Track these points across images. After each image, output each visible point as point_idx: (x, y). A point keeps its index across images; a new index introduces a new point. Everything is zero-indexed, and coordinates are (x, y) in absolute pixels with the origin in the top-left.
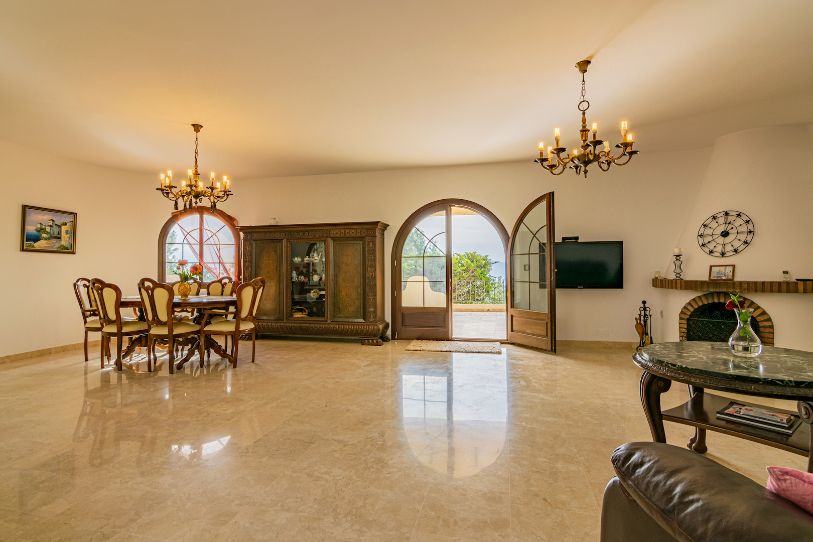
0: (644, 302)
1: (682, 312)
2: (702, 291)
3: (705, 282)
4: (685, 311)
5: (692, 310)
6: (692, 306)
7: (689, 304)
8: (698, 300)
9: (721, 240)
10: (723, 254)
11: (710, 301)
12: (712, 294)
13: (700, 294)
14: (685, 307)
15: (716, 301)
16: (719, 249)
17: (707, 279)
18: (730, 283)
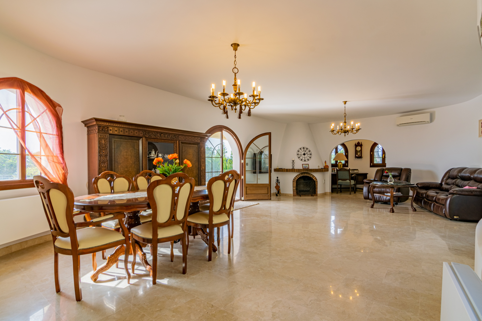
0: (277, 177)
1: (294, 180)
2: (300, 172)
3: (302, 169)
4: (295, 179)
5: (297, 179)
6: (297, 177)
7: (296, 176)
8: (299, 175)
9: (303, 156)
10: (305, 161)
11: (302, 176)
12: (303, 173)
13: (299, 173)
14: (295, 178)
15: (304, 175)
16: (304, 159)
17: (302, 168)
18: (308, 169)
